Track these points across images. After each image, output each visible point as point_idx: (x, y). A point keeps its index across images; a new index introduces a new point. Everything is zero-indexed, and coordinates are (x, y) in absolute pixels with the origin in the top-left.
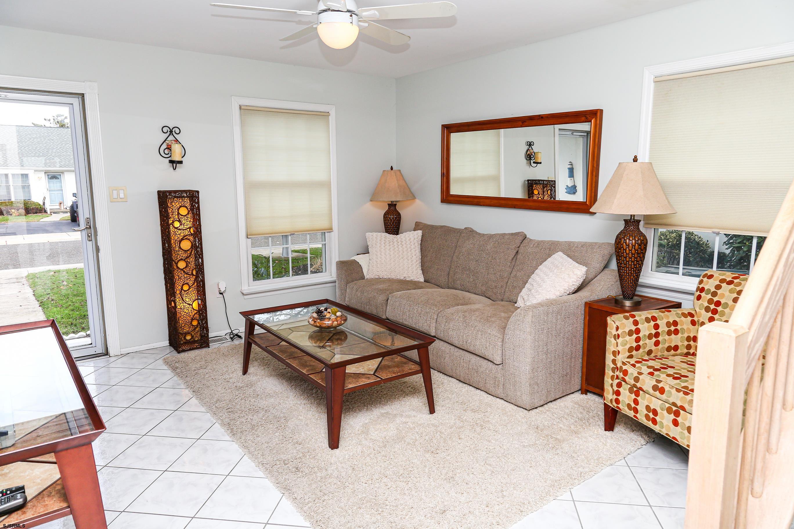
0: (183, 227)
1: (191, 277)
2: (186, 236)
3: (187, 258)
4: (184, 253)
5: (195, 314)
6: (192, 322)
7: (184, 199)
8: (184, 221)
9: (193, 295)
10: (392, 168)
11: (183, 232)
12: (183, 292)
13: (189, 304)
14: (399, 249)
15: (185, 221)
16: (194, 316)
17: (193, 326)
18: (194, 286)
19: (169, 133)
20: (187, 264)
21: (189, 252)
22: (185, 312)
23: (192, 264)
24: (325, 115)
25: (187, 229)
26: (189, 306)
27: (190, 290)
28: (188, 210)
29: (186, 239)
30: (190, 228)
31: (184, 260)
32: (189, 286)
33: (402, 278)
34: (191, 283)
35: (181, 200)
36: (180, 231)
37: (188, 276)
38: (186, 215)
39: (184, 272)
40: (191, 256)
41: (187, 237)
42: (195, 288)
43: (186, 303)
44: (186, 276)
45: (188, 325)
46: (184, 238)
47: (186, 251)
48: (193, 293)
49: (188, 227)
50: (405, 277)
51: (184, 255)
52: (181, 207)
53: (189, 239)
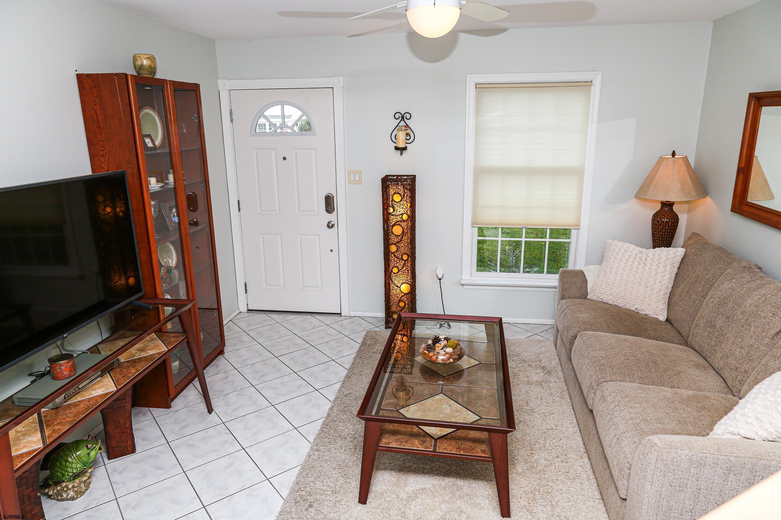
0: (395, 213)
1: (401, 261)
2: (398, 221)
3: (398, 242)
4: (396, 238)
5: (402, 296)
6: (399, 303)
7: (398, 186)
8: (396, 208)
9: (402, 278)
10: (674, 154)
11: (395, 218)
12: (392, 274)
13: (397, 286)
14: (638, 269)
15: (398, 208)
16: (401, 298)
17: (400, 307)
18: (403, 270)
19: (400, 119)
20: (397, 249)
21: (400, 238)
22: (393, 293)
23: (403, 249)
24: (588, 84)
25: (399, 215)
26: (397, 288)
27: (399, 273)
28: (401, 197)
29: (398, 225)
30: (402, 214)
31: (395, 244)
32: (398, 270)
33: (633, 309)
34: (400, 267)
35: (395, 187)
36: (393, 217)
37: (398, 260)
38: (400, 202)
39: (395, 255)
40: (402, 242)
41: (399, 223)
42: (404, 272)
43: (394, 284)
44: (396, 259)
45: (395, 306)
46: (396, 223)
47: (397, 236)
48: (401, 276)
49: (400, 213)
50: (636, 309)
51: (395, 240)
52: (395, 193)
53: (400, 225)
